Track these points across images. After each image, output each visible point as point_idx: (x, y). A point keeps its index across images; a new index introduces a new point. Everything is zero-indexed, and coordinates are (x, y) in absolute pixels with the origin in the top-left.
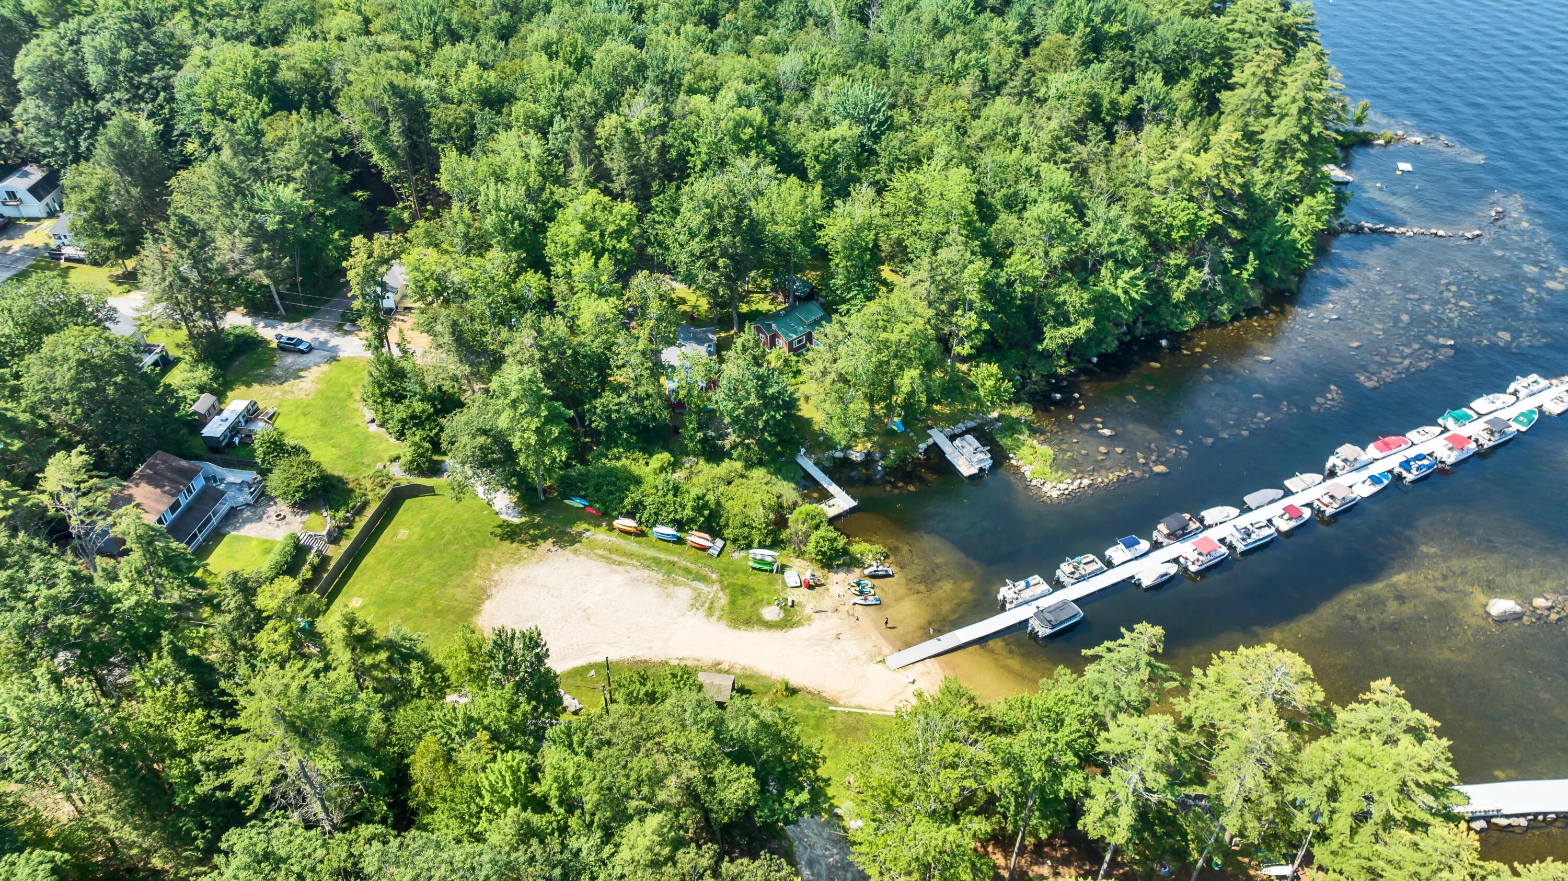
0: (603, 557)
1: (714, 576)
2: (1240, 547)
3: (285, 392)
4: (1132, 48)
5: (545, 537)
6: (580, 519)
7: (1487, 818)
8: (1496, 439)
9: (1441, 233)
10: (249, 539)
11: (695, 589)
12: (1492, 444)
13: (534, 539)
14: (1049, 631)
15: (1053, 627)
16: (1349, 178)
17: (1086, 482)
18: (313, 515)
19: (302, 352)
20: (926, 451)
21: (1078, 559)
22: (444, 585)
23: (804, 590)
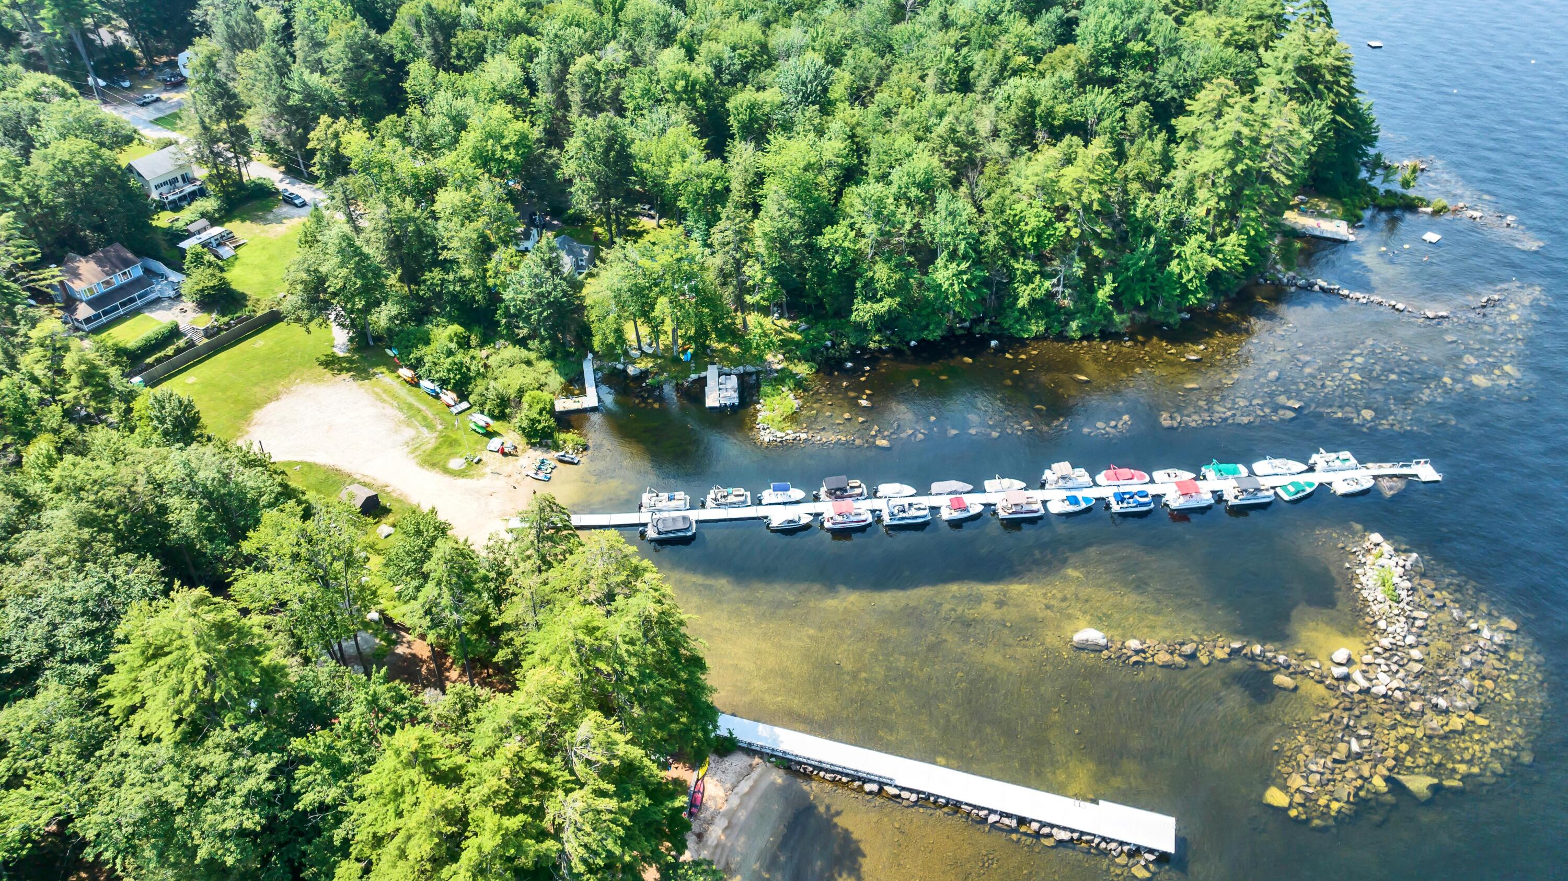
0: (376, 394)
1: (440, 427)
2: (887, 520)
3: (263, 231)
4: (1155, 71)
5: (348, 370)
6: (384, 364)
7: (881, 785)
8: (1243, 500)
9: (1400, 306)
10: (153, 320)
11: (418, 432)
12: (1237, 502)
13: (340, 370)
14: (655, 536)
15: (659, 533)
16: (1352, 238)
17: (803, 436)
18: (206, 315)
19: (296, 205)
20: (695, 381)
21: (730, 490)
22: (256, 384)
23: (499, 455)
